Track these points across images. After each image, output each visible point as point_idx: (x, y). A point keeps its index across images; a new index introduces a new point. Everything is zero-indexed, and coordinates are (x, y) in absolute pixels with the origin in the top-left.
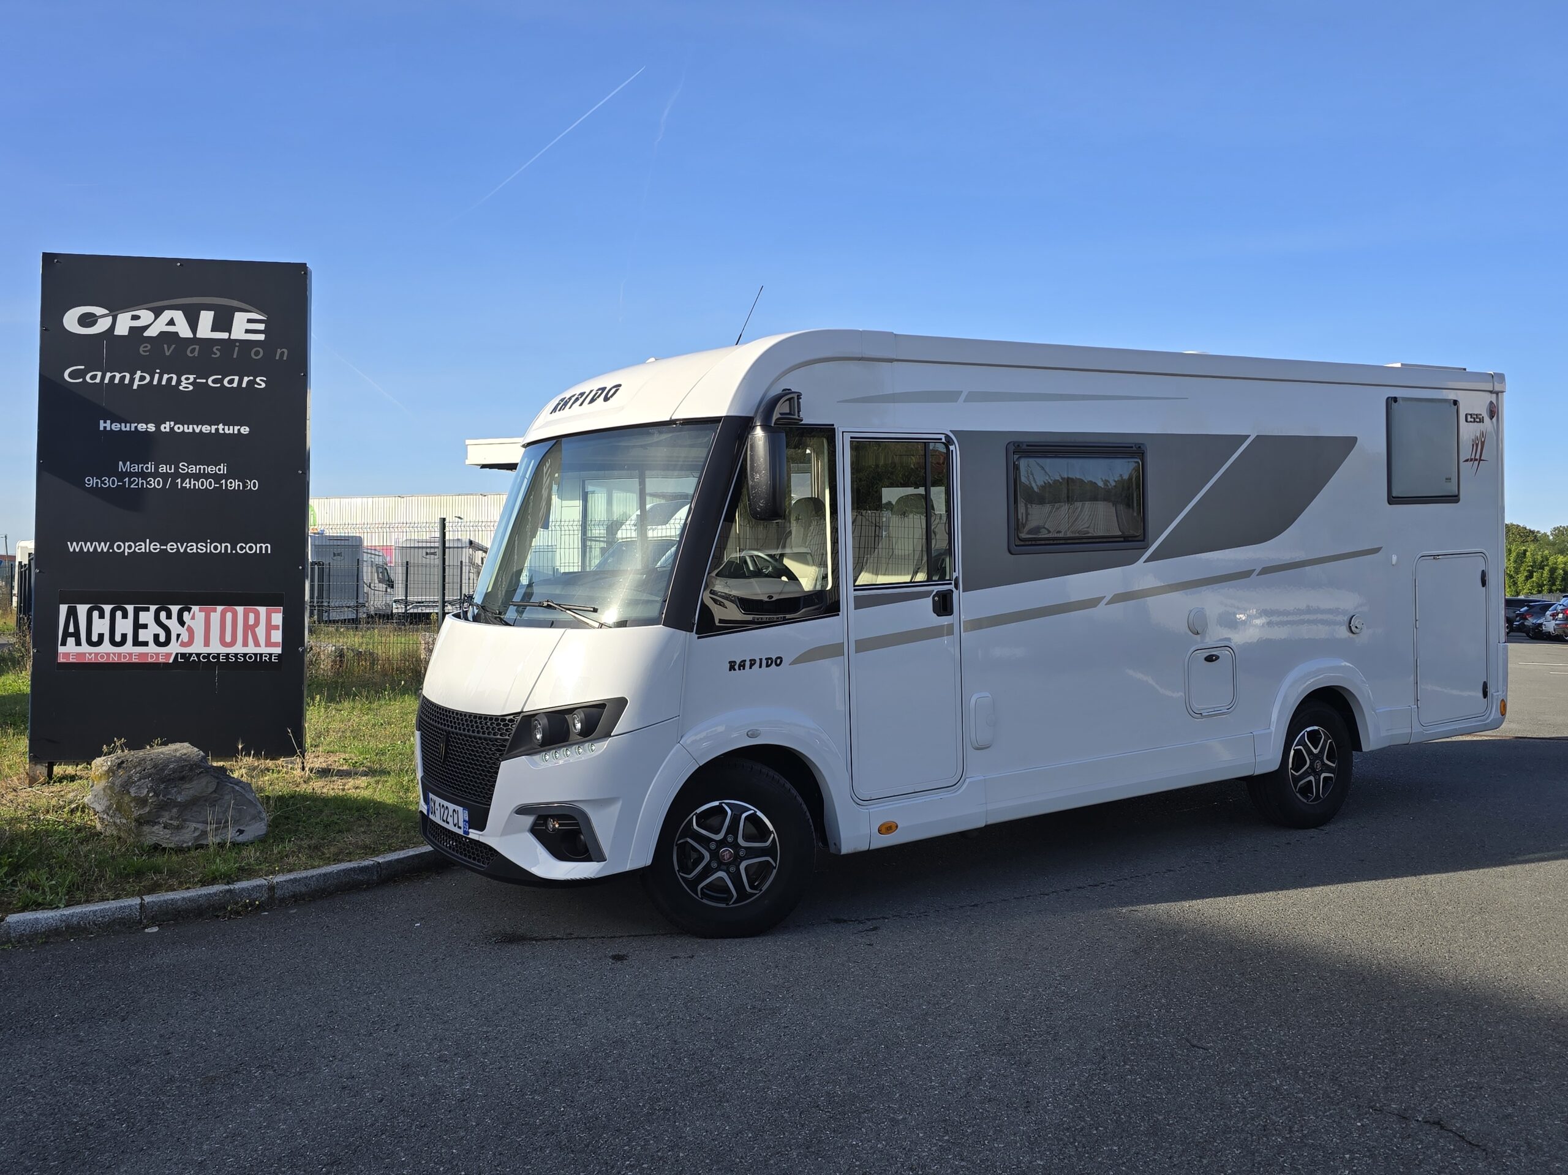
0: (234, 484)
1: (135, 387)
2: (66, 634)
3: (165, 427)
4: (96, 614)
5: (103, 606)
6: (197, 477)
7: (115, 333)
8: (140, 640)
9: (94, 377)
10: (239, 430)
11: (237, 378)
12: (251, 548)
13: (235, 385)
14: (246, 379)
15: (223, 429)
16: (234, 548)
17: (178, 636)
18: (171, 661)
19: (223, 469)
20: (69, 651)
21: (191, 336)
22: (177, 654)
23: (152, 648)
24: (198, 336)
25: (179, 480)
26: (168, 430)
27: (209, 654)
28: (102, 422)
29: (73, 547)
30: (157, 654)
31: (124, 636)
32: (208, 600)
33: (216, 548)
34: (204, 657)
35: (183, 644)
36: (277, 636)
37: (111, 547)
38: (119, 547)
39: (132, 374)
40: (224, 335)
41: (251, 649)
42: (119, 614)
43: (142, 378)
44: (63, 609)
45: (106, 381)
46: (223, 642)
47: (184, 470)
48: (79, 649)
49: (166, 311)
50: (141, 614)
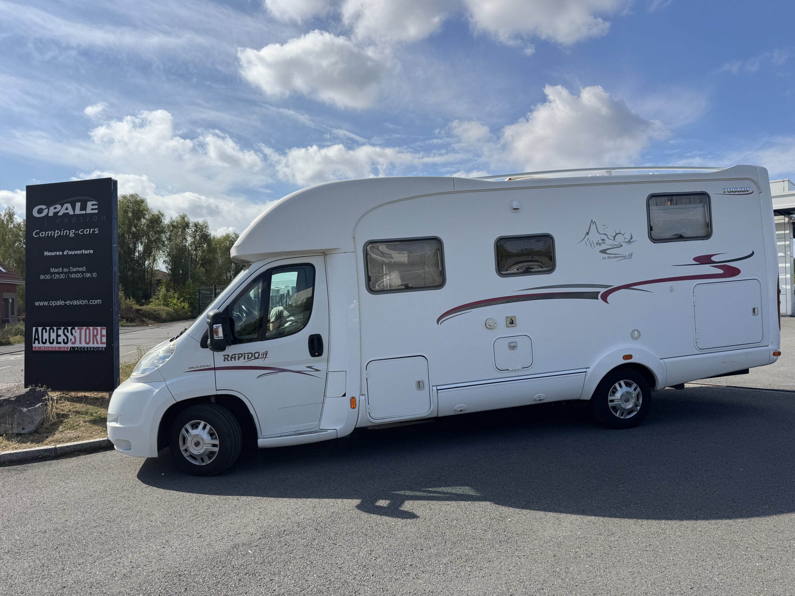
0: (88, 275)
1: (55, 237)
2: (35, 339)
3: (65, 253)
4: (44, 331)
5: (46, 328)
6: (76, 273)
7: (49, 215)
8: (59, 341)
9: (42, 234)
10: (90, 252)
11: (88, 230)
12: (94, 302)
13: (88, 233)
14: (92, 230)
15: (84, 252)
16: (89, 302)
17: (71, 339)
18: (69, 350)
19: (84, 269)
20: (36, 345)
21: (73, 214)
22: (71, 347)
23: (62, 345)
24: (75, 213)
25: (70, 275)
26: (66, 254)
27: (81, 347)
28: (45, 252)
29: (37, 304)
30: (64, 347)
31: (53, 340)
32: (81, 324)
33: (83, 303)
34: (80, 349)
35: (73, 343)
36: (104, 339)
37: (49, 303)
38: (51, 303)
39: (55, 232)
40: (84, 212)
41: (95, 345)
42: (51, 331)
43: (58, 233)
44: (34, 329)
45: (46, 235)
46: (87, 343)
47: (71, 270)
48: (39, 345)
49: (65, 204)
50: (59, 331)
